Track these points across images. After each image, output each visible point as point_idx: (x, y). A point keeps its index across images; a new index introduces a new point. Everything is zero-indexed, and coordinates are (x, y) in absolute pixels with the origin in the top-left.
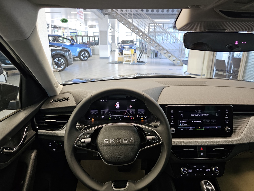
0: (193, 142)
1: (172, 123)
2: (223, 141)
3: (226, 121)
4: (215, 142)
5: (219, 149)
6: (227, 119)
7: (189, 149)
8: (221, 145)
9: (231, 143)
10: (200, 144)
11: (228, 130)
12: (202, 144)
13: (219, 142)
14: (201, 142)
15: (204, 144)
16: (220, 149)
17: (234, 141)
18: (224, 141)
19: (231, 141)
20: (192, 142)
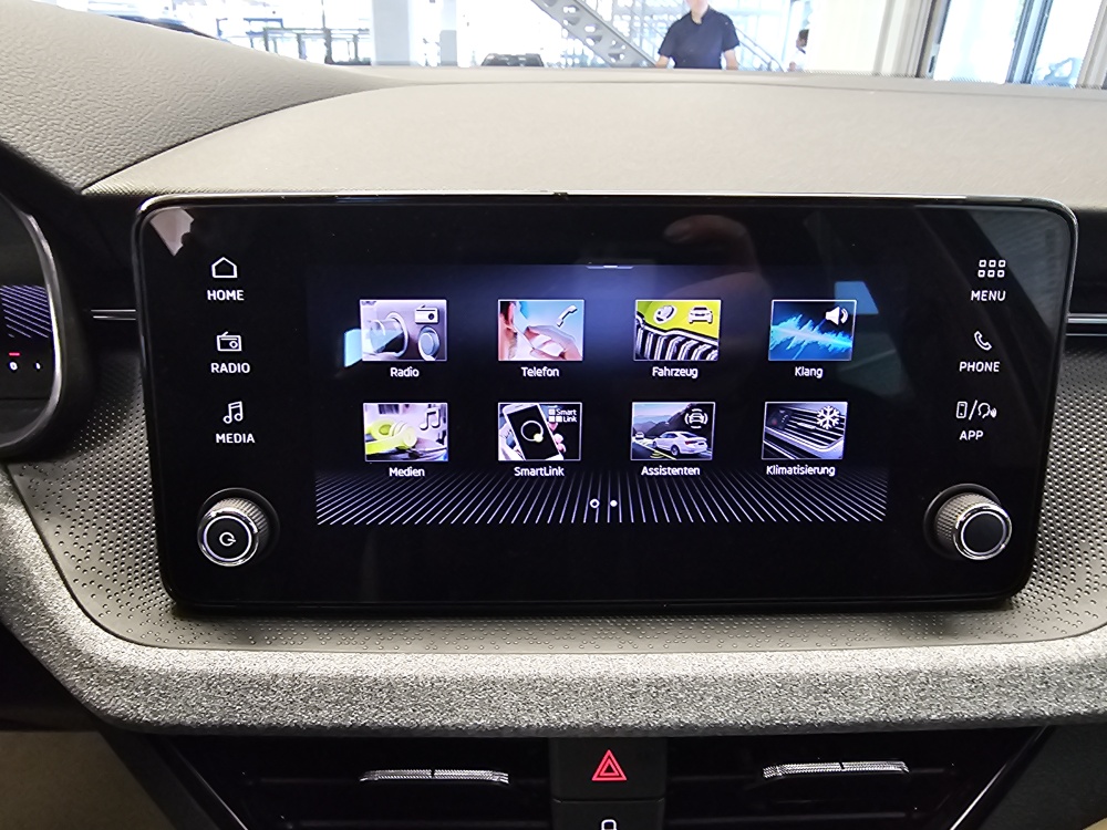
0: (491, 684)
1: (235, 427)
2: (893, 683)
3: (962, 409)
4: (785, 685)
5: (834, 767)
6: (977, 387)
7: (440, 774)
8: (871, 723)
9: (1010, 709)
10: (578, 716)
11: (980, 530)
12: (606, 722)
13: (843, 686)
14: (596, 689)
15: (635, 716)
16: (849, 767)
17: (1045, 678)
18: (911, 676)
19: (1012, 677)
20: (470, 685)
